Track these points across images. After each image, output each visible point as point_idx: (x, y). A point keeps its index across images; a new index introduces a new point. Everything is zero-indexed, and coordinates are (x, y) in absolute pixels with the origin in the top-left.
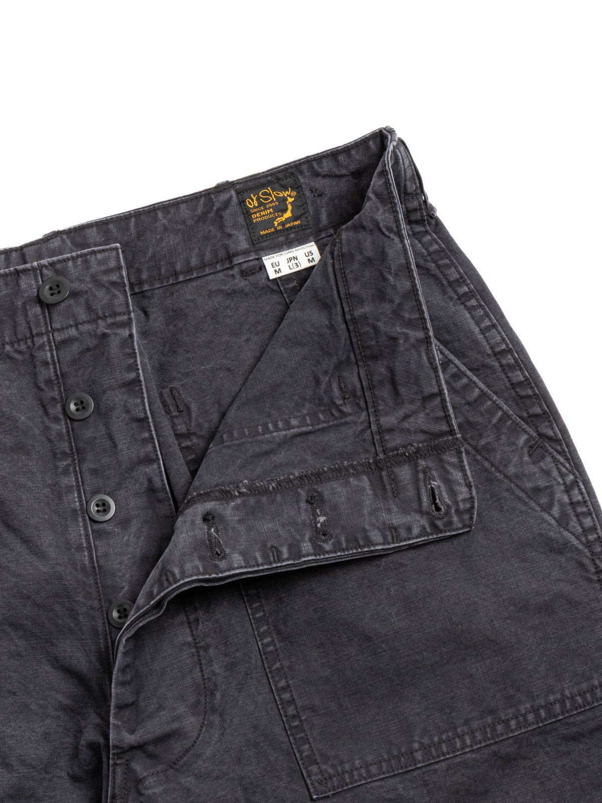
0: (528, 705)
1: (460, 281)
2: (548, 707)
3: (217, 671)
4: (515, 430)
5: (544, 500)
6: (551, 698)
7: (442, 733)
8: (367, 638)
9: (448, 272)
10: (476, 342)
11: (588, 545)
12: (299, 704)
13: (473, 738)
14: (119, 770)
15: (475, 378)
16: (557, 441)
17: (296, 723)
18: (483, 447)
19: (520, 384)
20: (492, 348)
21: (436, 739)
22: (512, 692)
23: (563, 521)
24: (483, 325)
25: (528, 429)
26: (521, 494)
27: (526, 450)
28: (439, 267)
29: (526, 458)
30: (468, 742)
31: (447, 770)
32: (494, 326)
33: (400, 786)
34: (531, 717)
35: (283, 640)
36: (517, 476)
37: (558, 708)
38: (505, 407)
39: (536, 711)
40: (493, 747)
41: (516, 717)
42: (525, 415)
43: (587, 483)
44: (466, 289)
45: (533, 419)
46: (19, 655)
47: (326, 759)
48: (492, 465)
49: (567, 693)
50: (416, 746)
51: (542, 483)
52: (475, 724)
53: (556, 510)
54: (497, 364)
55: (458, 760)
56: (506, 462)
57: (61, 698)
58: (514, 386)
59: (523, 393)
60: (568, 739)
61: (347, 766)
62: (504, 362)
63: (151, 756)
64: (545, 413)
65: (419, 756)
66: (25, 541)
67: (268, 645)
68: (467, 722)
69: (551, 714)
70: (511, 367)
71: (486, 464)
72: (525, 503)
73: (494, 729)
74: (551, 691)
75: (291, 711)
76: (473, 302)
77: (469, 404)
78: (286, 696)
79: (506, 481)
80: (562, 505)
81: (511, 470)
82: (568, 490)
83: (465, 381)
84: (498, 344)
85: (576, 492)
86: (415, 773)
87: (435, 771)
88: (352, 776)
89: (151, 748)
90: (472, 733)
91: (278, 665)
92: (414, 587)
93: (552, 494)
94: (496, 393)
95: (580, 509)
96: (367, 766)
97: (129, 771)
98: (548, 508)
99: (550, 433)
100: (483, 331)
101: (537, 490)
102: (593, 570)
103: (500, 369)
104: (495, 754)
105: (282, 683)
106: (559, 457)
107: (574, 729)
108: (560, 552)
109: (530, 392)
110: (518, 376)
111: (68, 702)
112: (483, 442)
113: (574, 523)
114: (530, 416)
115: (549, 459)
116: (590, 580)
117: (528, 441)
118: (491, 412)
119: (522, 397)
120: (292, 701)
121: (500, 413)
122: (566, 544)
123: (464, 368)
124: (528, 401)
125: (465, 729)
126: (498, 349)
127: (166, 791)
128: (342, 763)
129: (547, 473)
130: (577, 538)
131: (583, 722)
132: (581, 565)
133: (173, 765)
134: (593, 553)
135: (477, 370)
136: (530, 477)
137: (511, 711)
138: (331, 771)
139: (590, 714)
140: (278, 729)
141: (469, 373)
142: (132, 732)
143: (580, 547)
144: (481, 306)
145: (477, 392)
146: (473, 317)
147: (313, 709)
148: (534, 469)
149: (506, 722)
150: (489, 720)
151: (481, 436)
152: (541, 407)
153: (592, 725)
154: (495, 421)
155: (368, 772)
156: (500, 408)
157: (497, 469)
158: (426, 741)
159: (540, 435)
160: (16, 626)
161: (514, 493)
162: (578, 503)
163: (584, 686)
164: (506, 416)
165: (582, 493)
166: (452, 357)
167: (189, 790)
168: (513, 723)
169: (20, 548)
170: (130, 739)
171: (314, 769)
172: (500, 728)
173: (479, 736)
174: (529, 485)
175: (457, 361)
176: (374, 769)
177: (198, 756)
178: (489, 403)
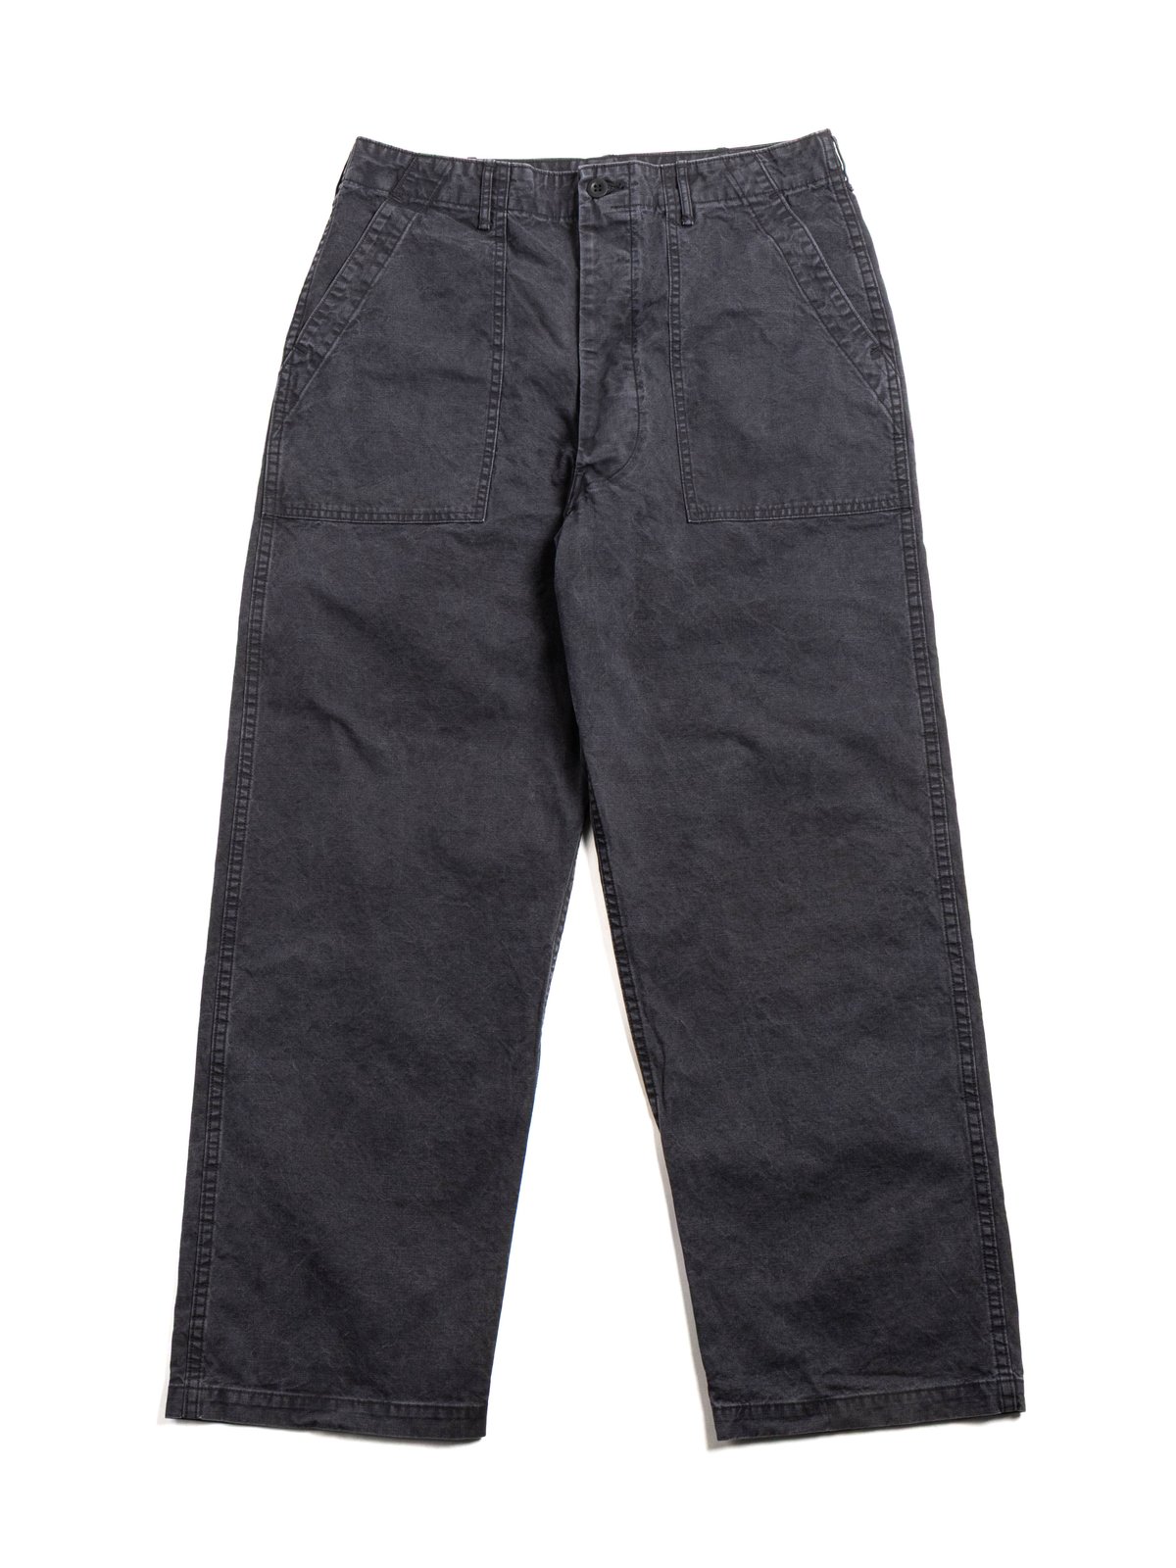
0: (831, 501)
1: (858, 238)
2: (843, 505)
3: (648, 429)
4: (867, 336)
5: (873, 382)
6: (846, 501)
7: (774, 504)
8: (743, 438)
9: (853, 230)
10: (856, 279)
11: (893, 416)
12: (693, 467)
13: (793, 511)
14: (578, 479)
15: (849, 302)
16: (891, 350)
17: (689, 477)
18: (844, 344)
19: (877, 310)
20: (865, 284)
21: (770, 507)
22: (823, 490)
23: (881, 398)
24: (864, 269)
25: (875, 339)
26: (860, 375)
27: (870, 350)
28: (848, 224)
29: (868, 355)
30: (789, 513)
31: (773, 526)
32: (871, 271)
33: (742, 528)
34: (831, 509)
35: (692, 428)
36: (860, 365)
37: (849, 507)
38: (864, 323)
39: (835, 506)
40: (804, 520)
41: (822, 506)
42: (874, 330)
43: (902, 379)
44: (860, 244)
45: (879, 333)
46: (534, 400)
47: (702, 501)
48: (846, 354)
49: (857, 500)
50: (757, 508)
51: (874, 372)
52: (796, 504)
53: (879, 391)
54: (865, 295)
55: (780, 522)
56: (855, 354)
57: (553, 432)
58: (873, 311)
59: (877, 316)
60: (851, 528)
61: (713, 509)
62: (870, 295)
63: (599, 473)
64: (887, 331)
65: (758, 514)
66: (552, 335)
67: (683, 428)
68: (792, 501)
69: (844, 510)
70: (874, 299)
71: (843, 354)
72: (861, 381)
73: (807, 510)
74: (847, 496)
75: (687, 469)
76: (862, 253)
77: (841, 316)
78: (687, 460)
79: (853, 366)
80: (883, 388)
81: (857, 360)
82: (889, 380)
83: (843, 301)
84: (869, 283)
85: (894, 382)
86: (753, 523)
87: (766, 525)
88: (715, 514)
89: (598, 467)
90: (793, 508)
91: (686, 441)
92: (779, 415)
93: (879, 380)
94: (860, 314)
95: (893, 393)
96: (725, 512)
97: (584, 479)
98: (874, 388)
99: (888, 344)
100: (863, 273)
101: (870, 376)
102: (892, 431)
103: (866, 299)
104: (804, 524)
105: (686, 452)
106: (889, 358)
107: (855, 523)
108: (874, 415)
109: (881, 316)
110: (876, 305)
111: (557, 436)
112: (844, 341)
113: (888, 400)
114: (878, 331)
115: (882, 358)
116: (889, 437)
117: (872, 345)
118: (854, 324)
119: (876, 319)
120: (689, 464)
121: (859, 326)
122: (880, 411)
123: (844, 294)
124: (879, 322)
125: (790, 505)
126: (869, 286)
127: (601, 492)
128: (710, 506)
129: (879, 367)
130: (888, 410)
131: (862, 520)
132: (886, 427)
133: (609, 478)
134: (894, 421)
135: (853, 296)
136: (869, 366)
137: (820, 501)
138: (703, 509)
139: (867, 516)
140: (676, 477)
141: (846, 297)
142: (589, 454)
143: (888, 415)
144: (866, 257)
145: (848, 311)
146: (859, 262)
147: (701, 473)
148: (870, 362)
149: (815, 507)
150: (805, 504)
151: (844, 337)
152: (886, 326)
153: (867, 523)
154: (855, 330)
155: (725, 515)
156: (861, 324)
157: (849, 358)
158: (764, 506)
159: (881, 344)
160: (536, 383)
161: (855, 374)
162: (894, 389)
163: (868, 499)
164: (863, 329)
165: (897, 384)
166: (838, 285)
167: (614, 493)
168: (819, 509)
169: (548, 338)
170: (587, 459)
171: (693, 505)
172: (810, 510)
173: (797, 511)
174: (866, 371)
175: (841, 288)
176: (729, 514)
177: (624, 474)
178: (854, 319)
